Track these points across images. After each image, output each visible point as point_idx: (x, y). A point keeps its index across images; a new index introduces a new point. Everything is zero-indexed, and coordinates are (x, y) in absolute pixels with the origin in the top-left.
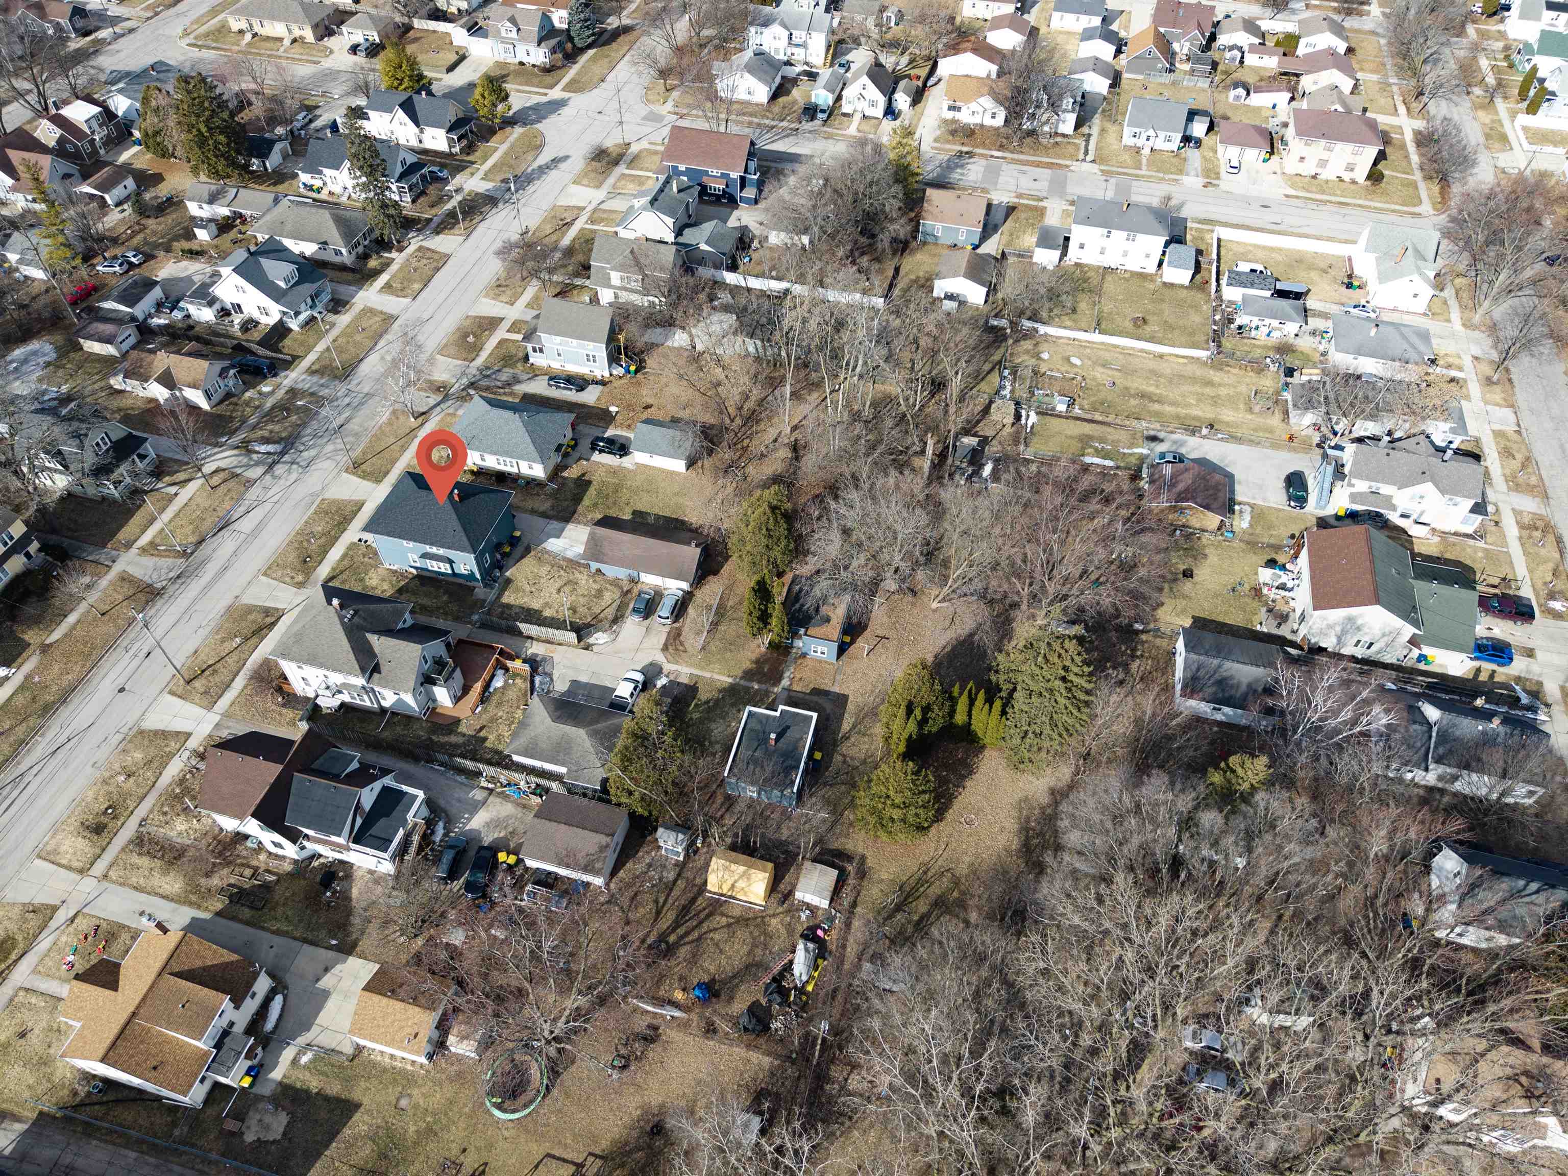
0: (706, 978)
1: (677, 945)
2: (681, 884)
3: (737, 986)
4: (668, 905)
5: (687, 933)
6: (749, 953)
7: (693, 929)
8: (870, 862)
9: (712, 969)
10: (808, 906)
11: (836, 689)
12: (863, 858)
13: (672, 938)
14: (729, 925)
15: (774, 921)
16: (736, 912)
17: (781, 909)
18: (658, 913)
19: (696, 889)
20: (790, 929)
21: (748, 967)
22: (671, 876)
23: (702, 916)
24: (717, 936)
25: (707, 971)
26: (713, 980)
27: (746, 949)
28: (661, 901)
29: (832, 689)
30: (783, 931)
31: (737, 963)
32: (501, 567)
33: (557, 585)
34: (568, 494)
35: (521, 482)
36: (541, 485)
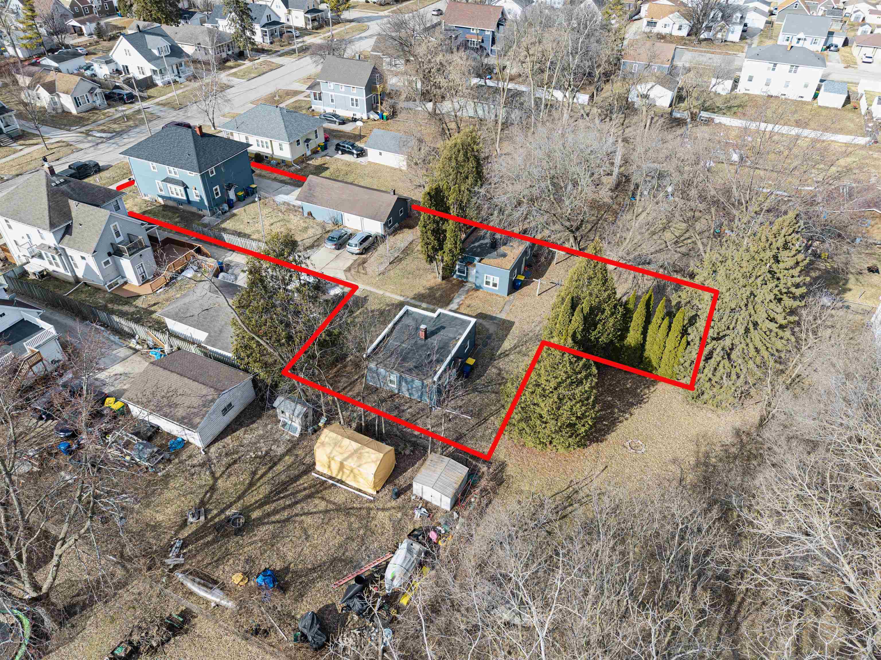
0: (278, 566)
1: (260, 522)
2: (288, 460)
3: (313, 581)
4: (265, 479)
5: (276, 512)
6: (341, 546)
7: (284, 509)
8: (511, 470)
9: (290, 556)
10: (426, 504)
11: (503, 316)
12: (503, 466)
13: (255, 515)
14: (327, 511)
15: (381, 515)
16: (339, 499)
17: (393, 503)
18: (251, 484)
19: (302, 468)
20: (398, 527)
21: (334, 561)
22: (280, 450)
23: (300, 496)
24: (308, 520)
25: (283, 558)
26: (286, 570)
27: (339, 539)
28: (260, 473)
29: (499, 316)
30: (388, 525)
31: (322, 556)
32: (231, 205)
33: (272, 221)
34: (307, 173)
35: (274, 162)
36: (289, 166)
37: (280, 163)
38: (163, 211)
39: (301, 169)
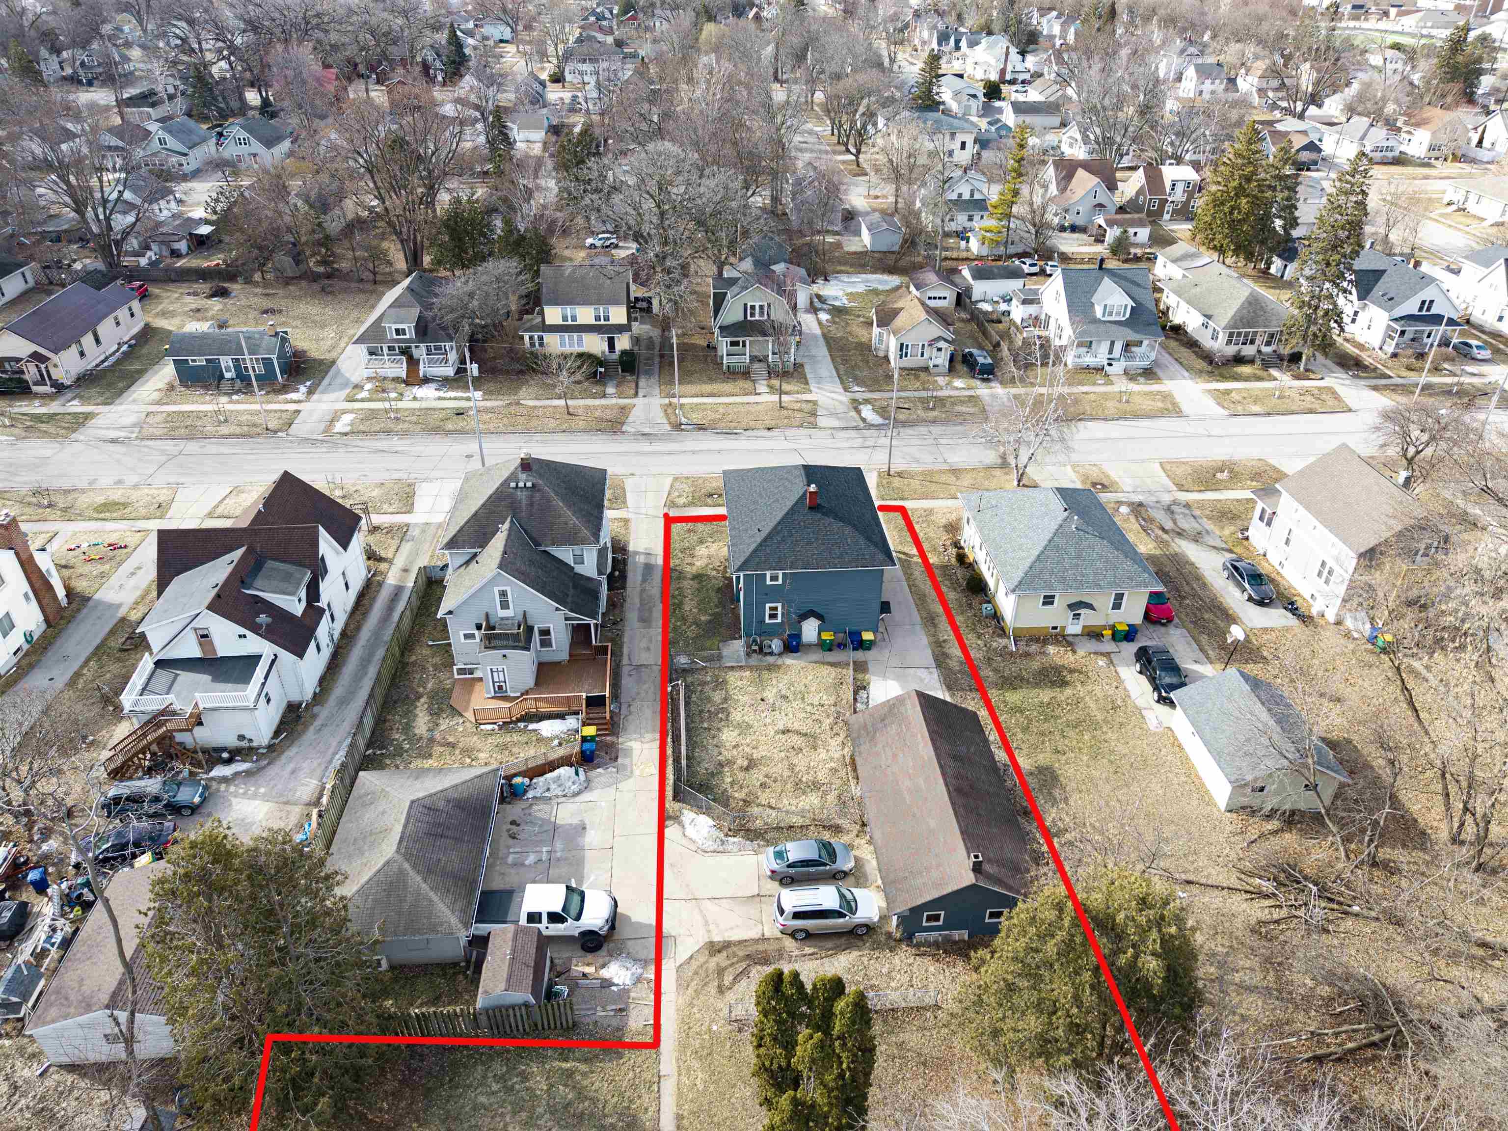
32: (793, 645)
33: (796, 726)
34: (1011, 669)
35: (987, 608)
36: (1002, 632)
37: (996, 616)
38: (719, 590)
39: (1011, 654)
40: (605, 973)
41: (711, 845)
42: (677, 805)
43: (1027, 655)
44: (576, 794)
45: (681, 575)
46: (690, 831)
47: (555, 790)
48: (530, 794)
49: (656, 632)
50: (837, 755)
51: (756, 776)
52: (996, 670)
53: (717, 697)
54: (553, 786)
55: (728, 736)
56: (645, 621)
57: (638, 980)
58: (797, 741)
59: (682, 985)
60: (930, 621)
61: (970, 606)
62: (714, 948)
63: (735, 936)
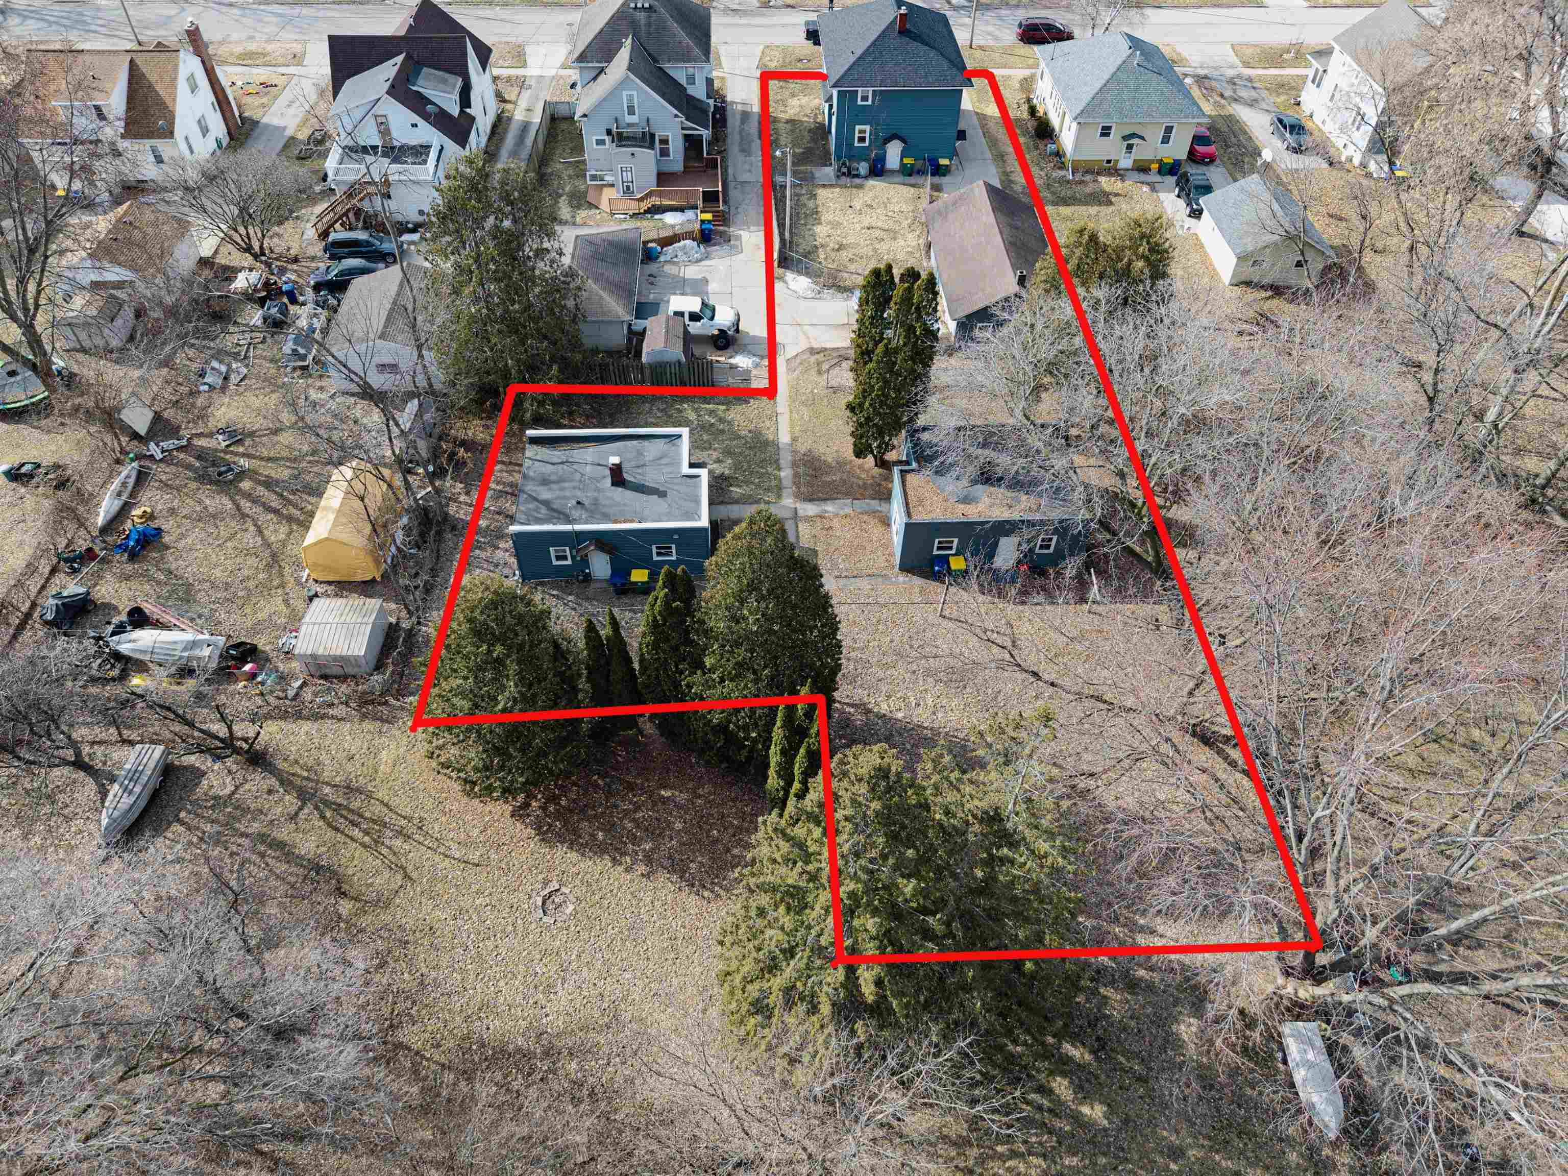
0: (169, 538)
1: (235, 493)
5: (255, 500)
6: (212, 582)
7: (264, 505)
9: (186, 543)
13: (246, 484)
14: (268, 545)
21: (186, 586)
24: (249, 535)
25: (182, 538)
26: (164, 548)
27: (223, 576)
31: (192, 571)
33: (880, 224)
34: (1065, 192)
35: (1051, 147)
36: (1062, 166)
37: (1059, 154)
38: (810, 131)
39: (1068, 182)
40: (732, 361)
41: (810, 294)
42: (781, 271)
43: (1082, 182)
44: (699, 261)
45: (776, 120)
46: (792, 285)
47: (682, 257)
48: (662, 259)
49: (757, 158)
50: (914, 243)
51: (845, 255)
52: (1053, 193)
53: (811, 204)
54: (680, 254)
55: (821, 231)
56: (746, 151)
57: (757, 366)
58: (878, 233)
59: (790, 370)
60: (1000, 158)
61: (1037, 148)
62: (813, 351)
63: (829, 345)
